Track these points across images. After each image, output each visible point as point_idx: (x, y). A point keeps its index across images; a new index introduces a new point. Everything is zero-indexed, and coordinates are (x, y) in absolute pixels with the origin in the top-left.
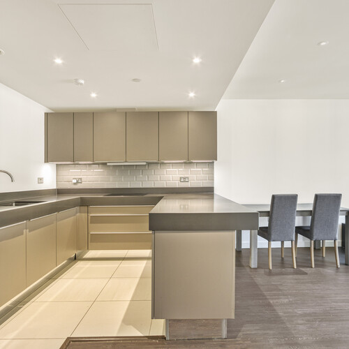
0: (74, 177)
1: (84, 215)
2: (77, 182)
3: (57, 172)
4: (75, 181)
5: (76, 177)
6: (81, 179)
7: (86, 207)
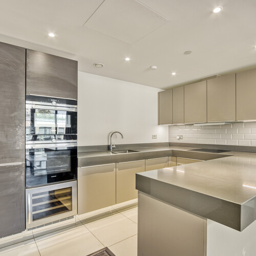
0: (178, 134)
1: (174, 163)
2: (180, 138)
4: (178, 137)
6: (182, 136)
7: (175, 158)
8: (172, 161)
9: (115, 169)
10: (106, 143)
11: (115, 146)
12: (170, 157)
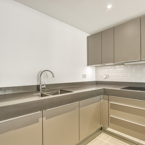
0: (104, 74)
1: (106, 101)
2: (106, 77)
3: (96, 71)
4: (105, 77)
5: (106, 74)
6: (108, 75)
7: (107, 96)
8: (104, 99)
9: (41, 119)
10: (35, 83)
11: (45, 86)
12: (102, 96)
